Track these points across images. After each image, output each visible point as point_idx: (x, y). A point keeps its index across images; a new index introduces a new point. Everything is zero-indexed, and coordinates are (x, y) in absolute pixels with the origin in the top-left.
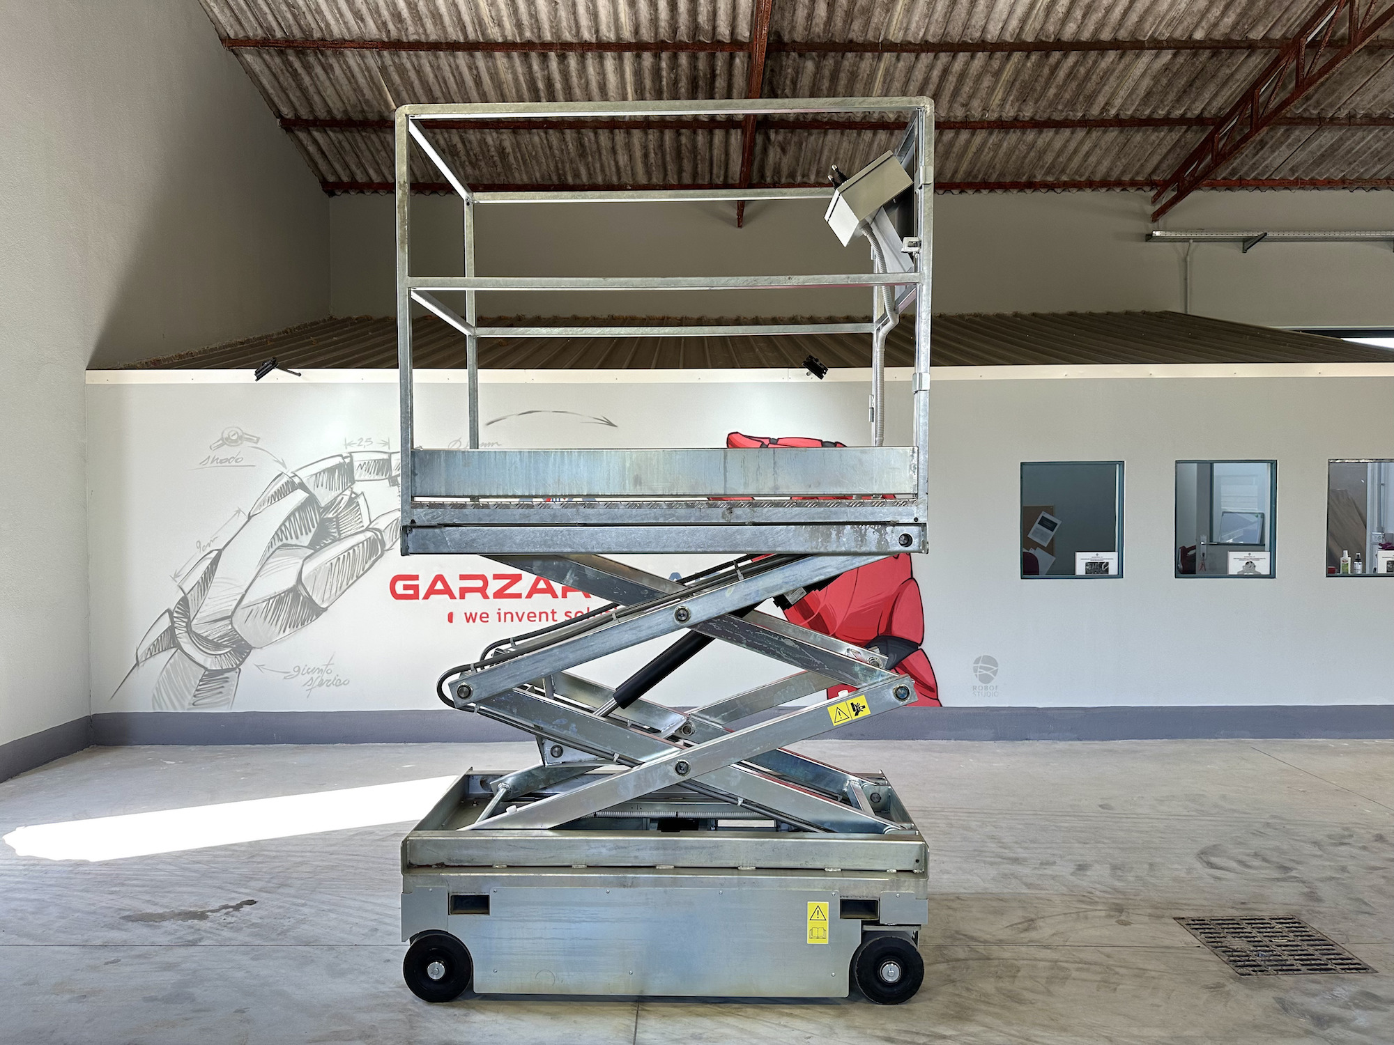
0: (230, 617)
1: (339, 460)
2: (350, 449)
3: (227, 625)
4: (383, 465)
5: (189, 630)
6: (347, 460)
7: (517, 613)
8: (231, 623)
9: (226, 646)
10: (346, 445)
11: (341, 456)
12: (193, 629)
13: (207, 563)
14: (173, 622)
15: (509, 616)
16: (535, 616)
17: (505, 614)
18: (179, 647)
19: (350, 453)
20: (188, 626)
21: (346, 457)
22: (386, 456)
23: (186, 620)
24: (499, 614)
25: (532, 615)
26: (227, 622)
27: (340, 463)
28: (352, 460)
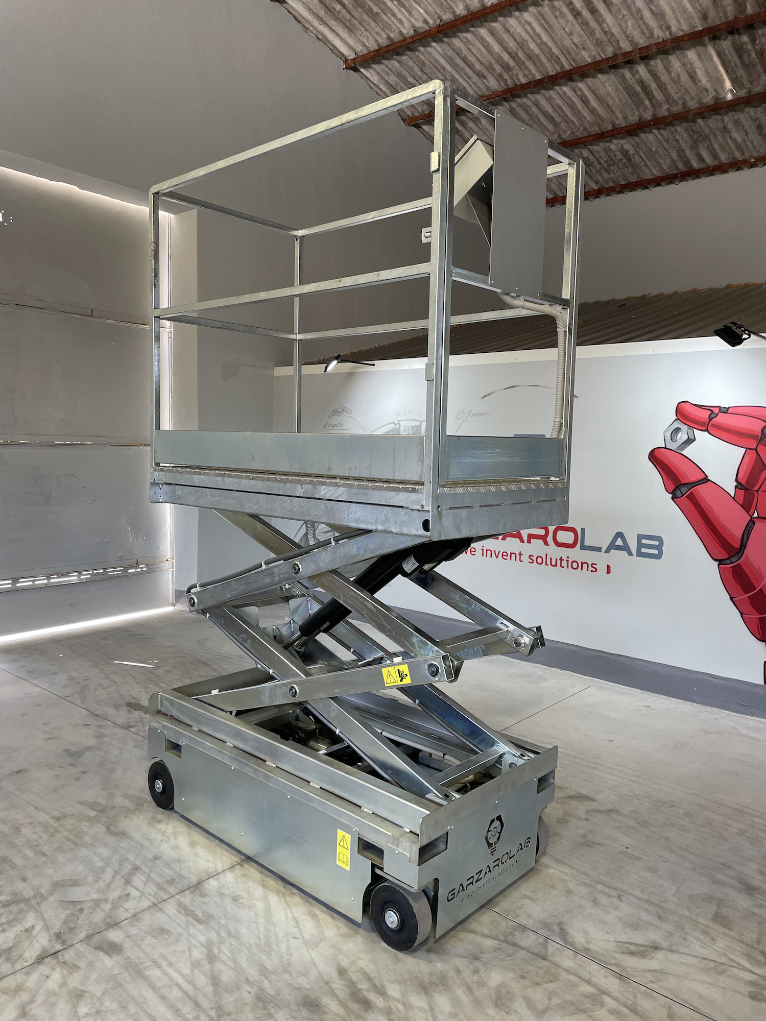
1: (392, 426)
2: (399, 418)
4: (417, 430)
6: (397, 426)
7: (495, 551)
10: (397, 415)
11: (393, 423)
12: (316, 536)
14: (307, 530)
15: (489, 552)
16: (507, 556)
17: (487, 550)
19: (399, 421)
20: (314, 534)
21: (397, 424)
22: (418, 424)
23: (313, 529)
24: (483, 549)
25: (505, 554)
27: (393, 429)
28: (399, 426)
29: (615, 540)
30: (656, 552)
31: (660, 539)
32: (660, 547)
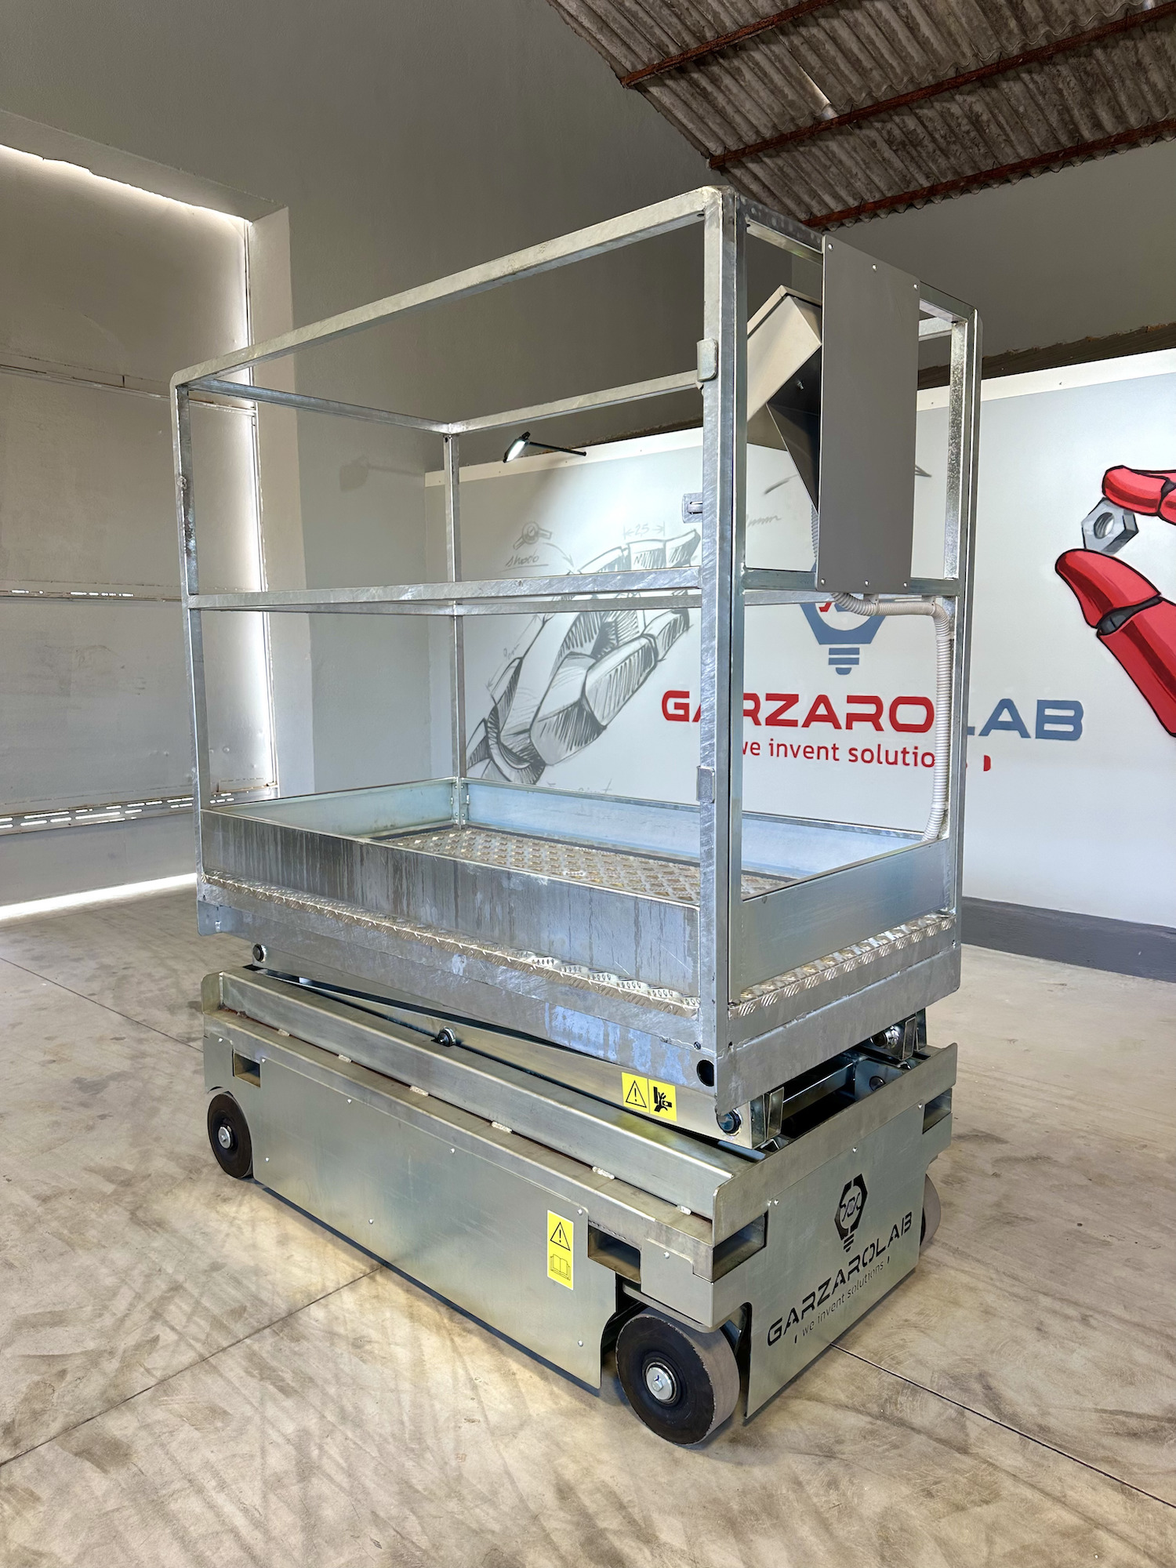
0: (528, 730)
1: (618, 553)
2: (629, 539)
3: (526, 739)
4: (658, 556)
5: (499, 742)
6: (626, 553)
7: (791, 746)
8: (530, 737)
9: (526, 761)
10: (626, 534)
11: (620, 548)
12: (502, 740)
13: (511, 671)
14: (487, 732)
15: (782, 749)
16: (812, 752)
17: (779, 746)
18: (492, 759)
19: (628, 544)
20: (498, 737)
21: (625, 549)
22: (660, 545)
23: (496, 731)
24: (771, 745)
25: (808, 750)
26: (526, 735)
27: (620, 558)
28: (629, 553)
29: (998, 712)
30: (1070, 728)
31: (1076, 706)
32: (1076, 721)
